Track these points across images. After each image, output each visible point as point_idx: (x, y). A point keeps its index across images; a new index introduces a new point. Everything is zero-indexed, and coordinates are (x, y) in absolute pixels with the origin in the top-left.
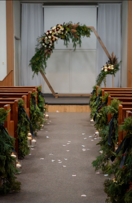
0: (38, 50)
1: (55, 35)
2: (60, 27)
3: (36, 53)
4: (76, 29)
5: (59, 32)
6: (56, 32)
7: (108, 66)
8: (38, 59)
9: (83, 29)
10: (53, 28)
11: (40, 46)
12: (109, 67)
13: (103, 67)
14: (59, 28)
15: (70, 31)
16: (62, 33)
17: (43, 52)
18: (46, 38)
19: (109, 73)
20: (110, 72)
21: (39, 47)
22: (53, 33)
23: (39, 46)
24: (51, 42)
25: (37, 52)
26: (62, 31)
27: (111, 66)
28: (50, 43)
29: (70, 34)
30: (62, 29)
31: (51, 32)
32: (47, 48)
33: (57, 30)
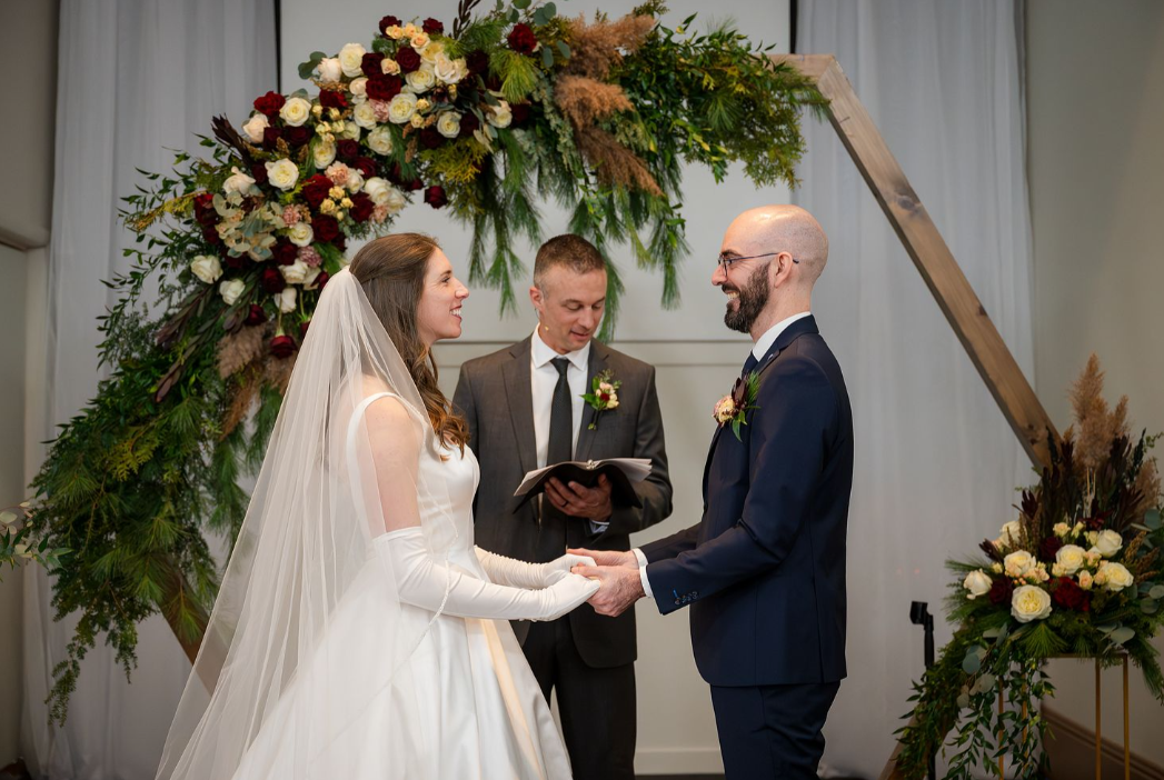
0: (139, 336)
1: (353, 153)
2: (420, 40)
3: (110, 371)
4: (627, 82)
5: (405, 108)
6: (365, 113)
7: (1046, 550)
8: (129, 457)
9: (709, 81)
10: (330, 69)
11: (167, 292)
12: (1069, 559)
13: (984, 557)
14: (410, 60)
15: (544, 95)
16: (449, 126)
17: (202, 360)
18: (239, 182)
19: (1081, 644)
20: (1080, 623)
21: (153, 305)
22: (326, 117)
23: (151, 284)
24: (302, 235)
25: (127, 367)
26: (437, 94)
27: (1083, 543)
28: (286, 251)
29: (550, 138)
30: (443, 67)
31: (295, 112)
32: (254, 314)
33: (383, 88)
